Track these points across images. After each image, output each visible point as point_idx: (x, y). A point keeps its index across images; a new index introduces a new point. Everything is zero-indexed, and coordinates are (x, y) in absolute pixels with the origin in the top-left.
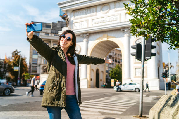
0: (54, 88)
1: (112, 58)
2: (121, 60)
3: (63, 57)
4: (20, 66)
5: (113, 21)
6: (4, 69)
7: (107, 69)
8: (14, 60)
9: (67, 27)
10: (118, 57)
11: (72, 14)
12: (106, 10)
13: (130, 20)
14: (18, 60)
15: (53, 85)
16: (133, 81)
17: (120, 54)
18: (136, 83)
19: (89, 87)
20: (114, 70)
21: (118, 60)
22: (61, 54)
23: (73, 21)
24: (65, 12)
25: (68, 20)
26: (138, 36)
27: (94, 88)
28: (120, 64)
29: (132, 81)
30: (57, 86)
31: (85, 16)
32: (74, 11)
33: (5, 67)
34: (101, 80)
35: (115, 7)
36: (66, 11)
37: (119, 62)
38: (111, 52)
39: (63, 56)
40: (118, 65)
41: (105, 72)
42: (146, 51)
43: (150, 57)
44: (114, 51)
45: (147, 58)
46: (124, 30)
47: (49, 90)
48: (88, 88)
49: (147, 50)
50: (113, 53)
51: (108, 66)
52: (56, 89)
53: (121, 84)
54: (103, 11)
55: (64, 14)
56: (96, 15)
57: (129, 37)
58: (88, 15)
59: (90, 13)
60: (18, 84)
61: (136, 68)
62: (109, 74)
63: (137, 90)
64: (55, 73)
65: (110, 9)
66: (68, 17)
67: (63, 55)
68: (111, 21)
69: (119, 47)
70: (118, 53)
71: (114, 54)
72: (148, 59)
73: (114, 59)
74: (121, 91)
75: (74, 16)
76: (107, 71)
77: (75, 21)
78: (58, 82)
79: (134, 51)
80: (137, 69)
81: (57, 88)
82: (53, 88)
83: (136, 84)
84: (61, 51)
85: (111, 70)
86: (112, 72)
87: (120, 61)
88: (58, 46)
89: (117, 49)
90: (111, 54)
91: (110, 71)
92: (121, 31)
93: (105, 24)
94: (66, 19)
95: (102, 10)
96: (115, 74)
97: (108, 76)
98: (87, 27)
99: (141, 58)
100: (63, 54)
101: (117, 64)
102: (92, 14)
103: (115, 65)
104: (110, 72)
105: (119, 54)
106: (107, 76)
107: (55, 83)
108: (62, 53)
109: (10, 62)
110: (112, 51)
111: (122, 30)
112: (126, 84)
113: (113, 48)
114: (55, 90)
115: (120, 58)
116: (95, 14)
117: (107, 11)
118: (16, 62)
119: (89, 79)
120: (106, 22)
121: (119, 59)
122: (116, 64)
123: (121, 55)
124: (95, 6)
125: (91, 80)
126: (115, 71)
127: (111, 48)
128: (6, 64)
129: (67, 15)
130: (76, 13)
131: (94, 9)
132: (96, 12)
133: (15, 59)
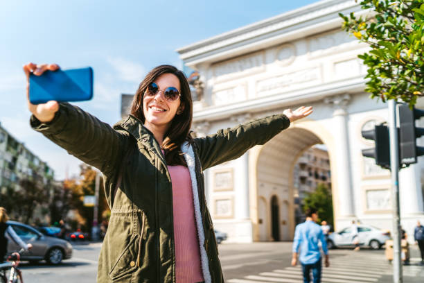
0: (132, 263)
1: (306, 168)
2: (329, 172)
3: (156, 152)
4: (97, 194)
5: (306, 81)
6: (64, 202)
7: (296, 195)
8: (85, 182)
9: (199, 100)
10: (322, 165)
11: (211, 72)
12: (288, 58)
13: (360, 56)
14: (94, 181)
15: (129, 252)
16: (363, 222)
17: (325, 158)
18: (372, 228)
19: (256, 239)
20: (314, 196)
21: (320, 174)
22: (147, 145)
23: (212, 88)
24: (194, 69)
25: (202, 85)
26: (386, 98)
27: (267, 241)
28: (326, 182)
29: (361, 223)
30: (142, 257)
31: (239, 74)
32: (214, 64)
33: (65, 198)
34: (284, 223)
35: (309, 50)
36: (198, 66)
37: (324, 178)
38: (303, 156)
39: (154, 150)
40: (323, 185)
41: (291, 202)
42: (402, 144)
43: (413, 160)
44: (310, 151)
45: (405, 160)
46: (331, 101)
47: (114, 272)
48: (254, 241)
49: (405, 141)
50: (309, 156)
51: (299, 188)
52: (139, 269)
53: (332, 230)
54: (280, 59)
55: (194, 72)
56: (264, 71)
57: (346, 116)
58: (247, 71)
59: (252, 66)
60: (94, 236)
61: (367, 191)
62: (302, 206)
63: (375, 245)
64: (130, 211)
65: (296, 54)
66: (202, 79)
67: (152, 146)
68: (302, 82)
69: (321, 142)
70: (320, 156)
71: (312, 158)
72: (408, 165)
73: (313, 171)
74: (335, 248)
75: (215, 75)
76: (297, 201)
77: (216, 88)
78: (143, 242)
79: (371, 145)
80: (369, 192)
81: (144, 266)
82: (127, 265)
83: (369, 230)
84: (145, 135)
85: (307, 197)
86: (309, 202)
87: (327, 175)
88: (132, 120)
89: (318, 146)
90: (304, 160)
91: (302, 199)
92: (326, 105)
93: (287, 89)
94: (196, 84)
95: (278, 58)
96: (317, 205)
97: (300, 210)
98: (245, 99)
99: (389, 163)
100: (154, 144)
101: (320, 182)
102: (255, 69)
103: (314, 185)
104: (303, 202)
105: (322, 160)
106: (296, 212)
107: (133, 248)
108: (150, 141)
109: (76, 186)
110: (306, 153)
111: (327, 101)
112: (346, 231)
113: (309, 145)
114: (136, 274)
115: (325, 168)
116: (261, 67)
117: (290, 60)
118: (89, 186)
119: (255, 221)
120: (288, 86)
121: (324, 171)
122: (317, 183)
123: (328, 162)
124: (262, 51)
125: (260, 221)
126: (315, 199)
127: (304, 146)
128: (67, 190)
129: (199, 74)
130: (219, 69)
131: (260, 57)
132: (265, 63)
133: (88, 178)
